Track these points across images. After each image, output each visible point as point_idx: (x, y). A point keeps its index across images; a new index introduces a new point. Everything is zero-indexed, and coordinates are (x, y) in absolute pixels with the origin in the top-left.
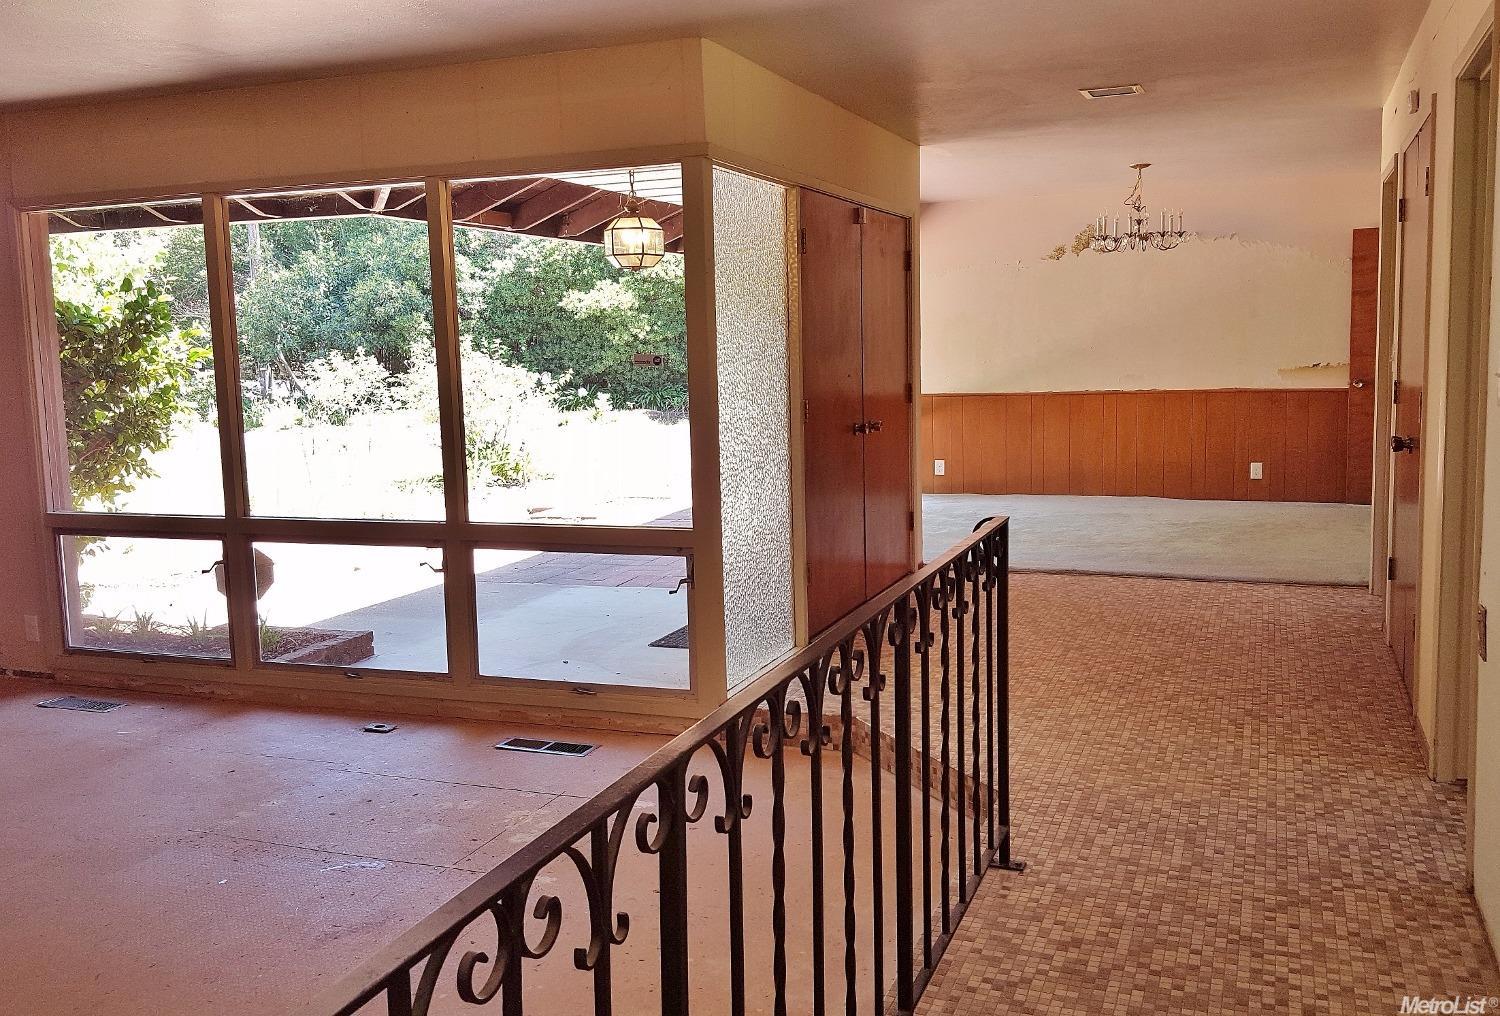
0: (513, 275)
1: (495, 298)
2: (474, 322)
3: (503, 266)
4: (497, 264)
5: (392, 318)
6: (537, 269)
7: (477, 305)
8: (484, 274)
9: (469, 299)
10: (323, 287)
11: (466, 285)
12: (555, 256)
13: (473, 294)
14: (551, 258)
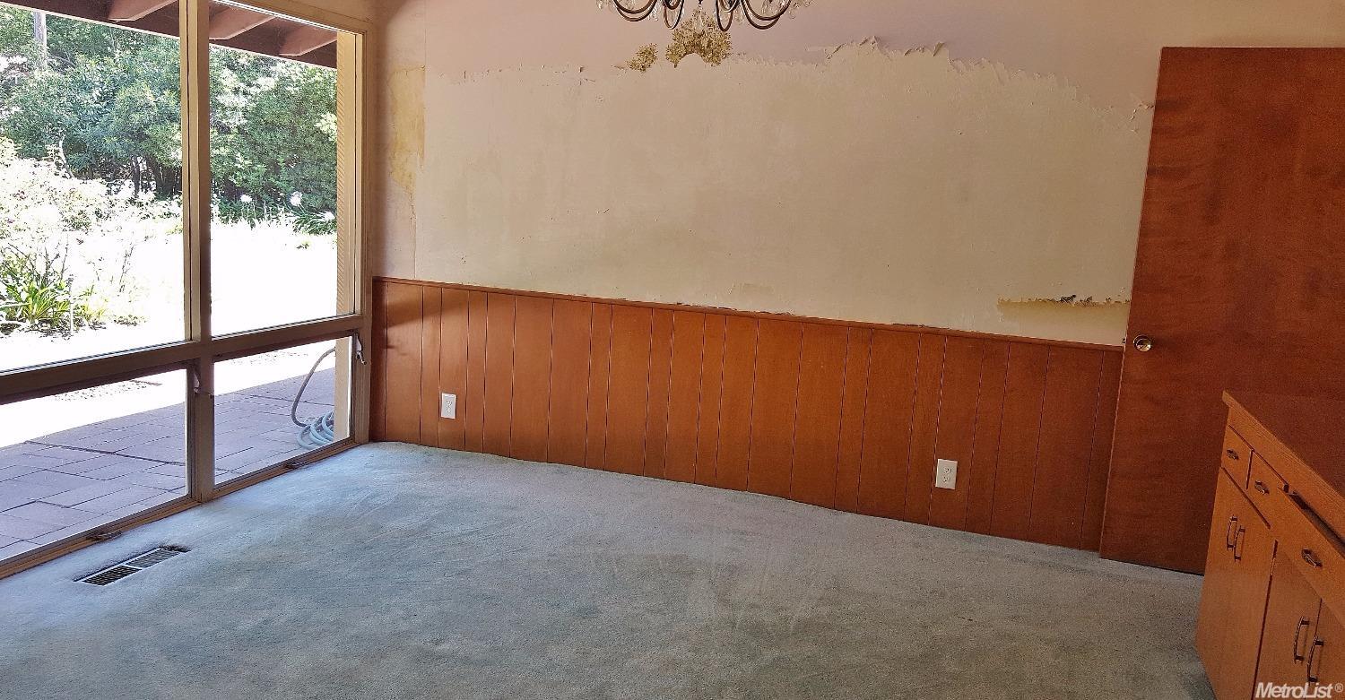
0: (276, 92)
1: (254, 115)
2: (231, 136)
3: (267, 83)
4: (262, 80)
5: (147, 126)
6: (297, 89)
7: (236, 120)
8: (248, 89)
9: (228, 113)
10: (96, 93)
11: (227, 99)
12: (317, 78)
13: (235, 108)
14: (312, 79)
